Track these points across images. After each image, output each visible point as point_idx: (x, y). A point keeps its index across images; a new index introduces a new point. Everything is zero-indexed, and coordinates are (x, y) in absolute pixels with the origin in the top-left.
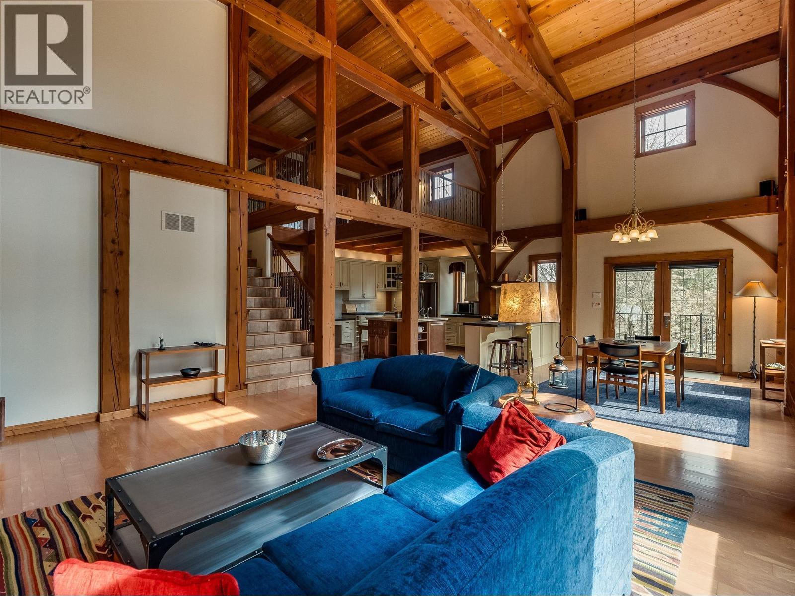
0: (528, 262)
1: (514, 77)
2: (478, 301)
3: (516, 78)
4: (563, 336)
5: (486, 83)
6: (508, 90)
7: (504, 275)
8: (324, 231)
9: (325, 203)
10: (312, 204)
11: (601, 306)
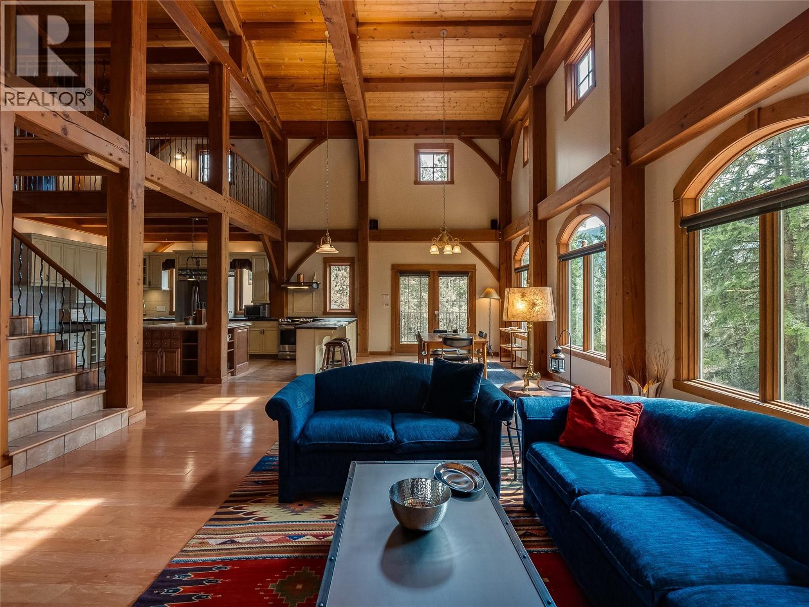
0: (323, 264)
1: (346, 82)
2: (269, 302)
3: (347, 84)
4: (359, 334)
5: (293, 72)
6: (316, 88)
7: (299, 275)
8: (130, 201)
9: (132, 159)
10: (114, 158)
11: (389, 307)
